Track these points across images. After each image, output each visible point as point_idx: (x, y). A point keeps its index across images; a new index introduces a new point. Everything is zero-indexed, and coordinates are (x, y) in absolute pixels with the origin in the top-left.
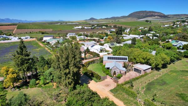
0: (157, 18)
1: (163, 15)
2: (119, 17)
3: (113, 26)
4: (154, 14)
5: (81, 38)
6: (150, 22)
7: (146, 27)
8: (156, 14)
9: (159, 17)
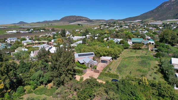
0: (85, 22)
1: (89, 20)
2: (51, 21)
3: (50, 30)
4: (82, 19)
5: (28, 42)
6: (82, 25)
7: (81, 30)
8: (84, 19)
9: (86, 21)
